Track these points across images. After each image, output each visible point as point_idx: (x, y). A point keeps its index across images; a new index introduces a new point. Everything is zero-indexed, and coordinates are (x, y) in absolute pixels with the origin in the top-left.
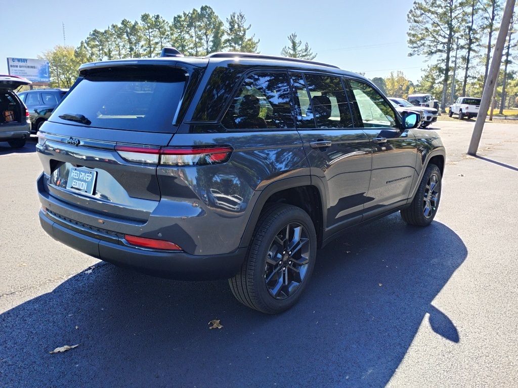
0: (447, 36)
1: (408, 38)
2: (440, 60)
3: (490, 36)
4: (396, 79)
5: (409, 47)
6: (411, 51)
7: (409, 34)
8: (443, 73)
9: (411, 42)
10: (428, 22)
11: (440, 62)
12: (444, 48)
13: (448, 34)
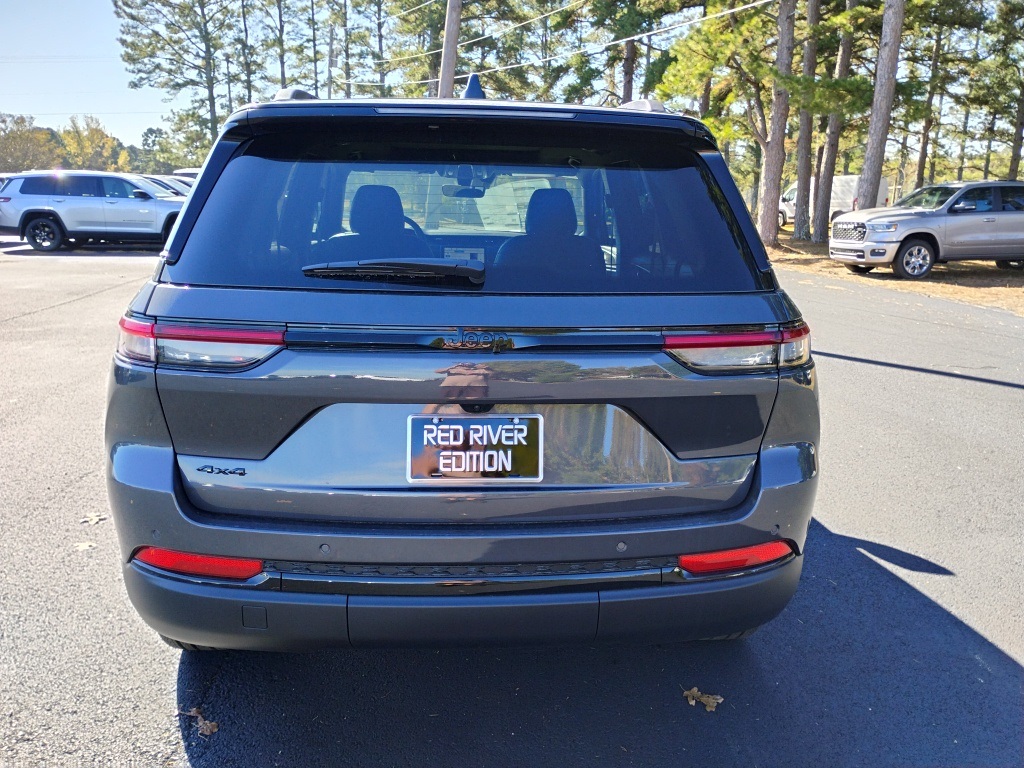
0: (202, 54)
1: (123, 50)
2: (196, 101)
3: (283, 63)
4: (86, 133)
5: (126, 69)
6: (135, 77)
7: (123, 42)
8: (207, 127)
9: (130, 59)
10: (156, 21)
11: (197, 105)
12: (201, 77)
13: (204, 49)
